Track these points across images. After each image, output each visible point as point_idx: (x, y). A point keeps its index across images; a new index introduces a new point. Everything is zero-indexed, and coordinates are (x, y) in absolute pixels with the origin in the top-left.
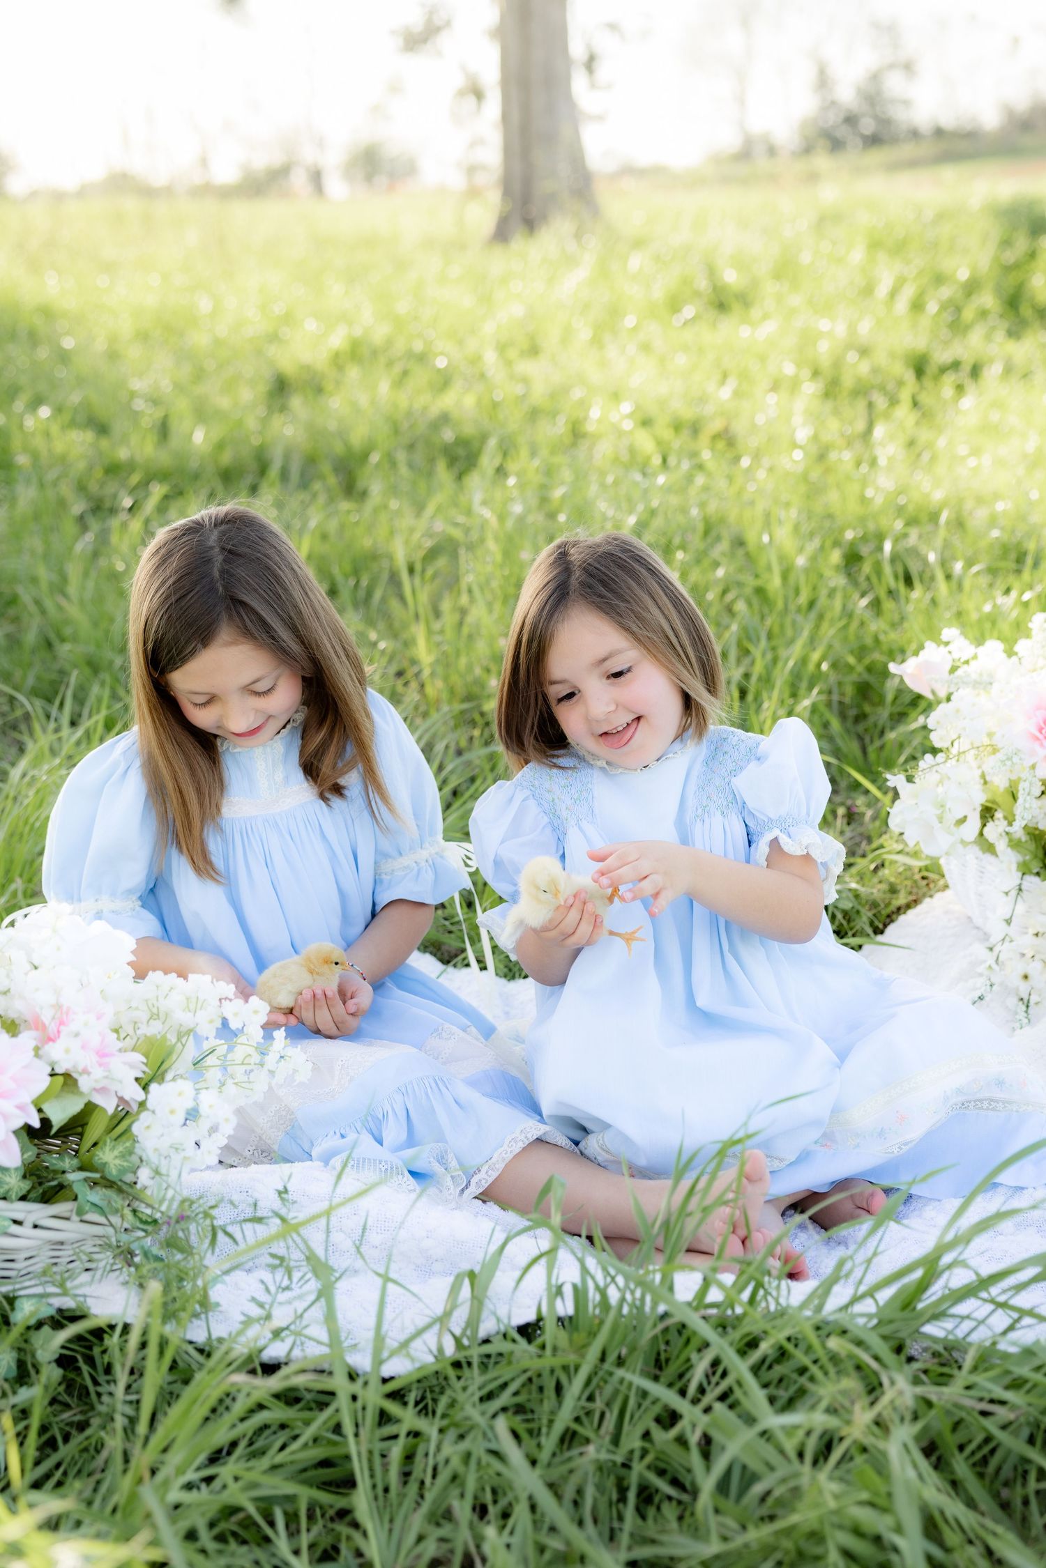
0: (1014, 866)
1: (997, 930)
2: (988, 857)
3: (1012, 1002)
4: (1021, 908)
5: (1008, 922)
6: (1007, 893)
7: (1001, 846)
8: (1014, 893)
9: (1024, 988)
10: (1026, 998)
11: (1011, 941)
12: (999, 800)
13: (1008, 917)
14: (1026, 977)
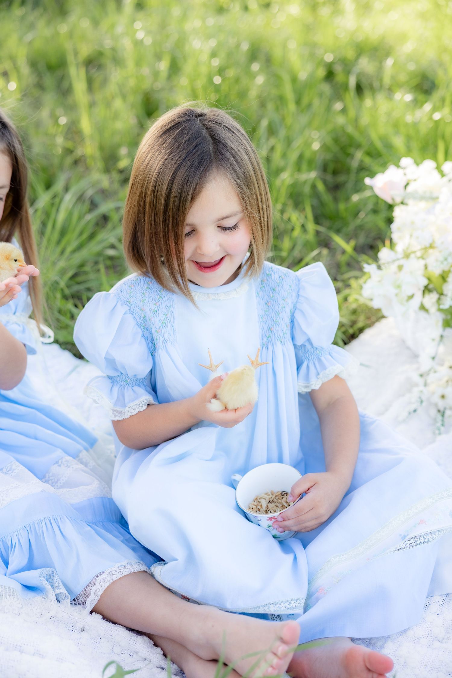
0: (440, 323)
1: (425, 364)
2: (423, 314)
3: (433, 412)
4: (442, 349)
5: (433, 358)
6: (433, 340)
7: (433, 310)
8: (438, 338)
9: (441, 404)
10: (442, 409)
11: (435, 372)
12: (433, 279)
13: (433, 355)
14: (443, 397)
